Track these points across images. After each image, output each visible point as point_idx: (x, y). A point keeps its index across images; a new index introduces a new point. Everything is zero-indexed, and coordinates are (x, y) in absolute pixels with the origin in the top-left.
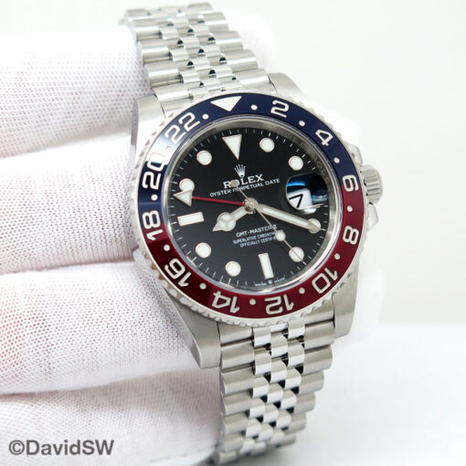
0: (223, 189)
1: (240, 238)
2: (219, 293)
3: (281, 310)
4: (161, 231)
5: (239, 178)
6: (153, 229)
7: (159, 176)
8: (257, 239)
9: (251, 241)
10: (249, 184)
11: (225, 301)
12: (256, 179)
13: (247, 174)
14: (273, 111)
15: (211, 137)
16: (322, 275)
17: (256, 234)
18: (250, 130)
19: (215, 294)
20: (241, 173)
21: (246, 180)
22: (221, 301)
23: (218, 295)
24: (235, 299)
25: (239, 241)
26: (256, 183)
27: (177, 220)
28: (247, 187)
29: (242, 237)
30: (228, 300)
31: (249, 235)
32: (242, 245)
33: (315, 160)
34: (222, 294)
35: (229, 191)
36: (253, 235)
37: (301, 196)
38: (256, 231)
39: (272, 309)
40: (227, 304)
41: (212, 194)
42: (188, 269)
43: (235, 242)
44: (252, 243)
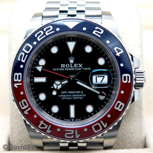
0: (60, 68)
1: (62, 94)
2: (43, 121)
3: (72, 137)
4: (21, 84)
5: (70, 64)
6: (17, 82)
7: (27, 55)
8: (72, 97)
9: (68, 97)
10: (74, 68)
11: (45, 126)
12: (79, 66)
13: (75, 62)
14: (94, 32)
15: (61, 40)
16: (98, 124)
17: (72, 94)
18: (82, 39)
19: (40, 122)
20: (72, 61)
21: (73, 65)
22: (42, 126)
23: (42, 122)
24: (50, 126)
25: (62, 96)
26: (78, 68)
27: (33, 79)
28: (73, 69)
29: (64, 94)
30: (47, 126)
31: (68, 94)
32: (63, 98)
33: (112, 62)
34: (44, 122)
35: (63, 69)
36: (70, 94)
37: (104, 77)
38: (72, 92)
39: (68, 135)
40: (46, 128)
41: (54, 69)
42: (30, 106)
43: (60, 96)
44: (68, 98)
